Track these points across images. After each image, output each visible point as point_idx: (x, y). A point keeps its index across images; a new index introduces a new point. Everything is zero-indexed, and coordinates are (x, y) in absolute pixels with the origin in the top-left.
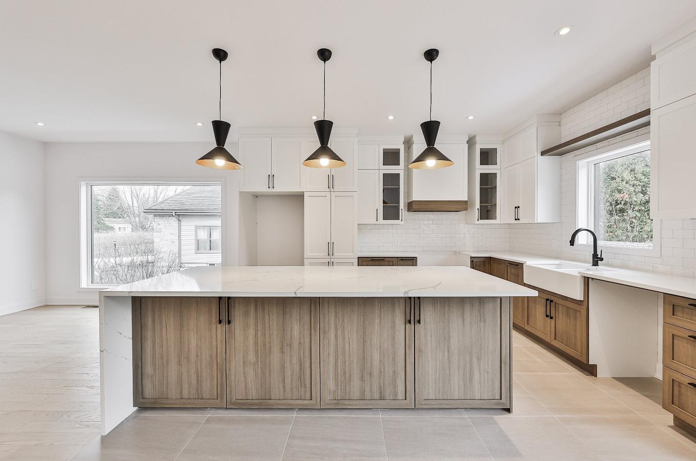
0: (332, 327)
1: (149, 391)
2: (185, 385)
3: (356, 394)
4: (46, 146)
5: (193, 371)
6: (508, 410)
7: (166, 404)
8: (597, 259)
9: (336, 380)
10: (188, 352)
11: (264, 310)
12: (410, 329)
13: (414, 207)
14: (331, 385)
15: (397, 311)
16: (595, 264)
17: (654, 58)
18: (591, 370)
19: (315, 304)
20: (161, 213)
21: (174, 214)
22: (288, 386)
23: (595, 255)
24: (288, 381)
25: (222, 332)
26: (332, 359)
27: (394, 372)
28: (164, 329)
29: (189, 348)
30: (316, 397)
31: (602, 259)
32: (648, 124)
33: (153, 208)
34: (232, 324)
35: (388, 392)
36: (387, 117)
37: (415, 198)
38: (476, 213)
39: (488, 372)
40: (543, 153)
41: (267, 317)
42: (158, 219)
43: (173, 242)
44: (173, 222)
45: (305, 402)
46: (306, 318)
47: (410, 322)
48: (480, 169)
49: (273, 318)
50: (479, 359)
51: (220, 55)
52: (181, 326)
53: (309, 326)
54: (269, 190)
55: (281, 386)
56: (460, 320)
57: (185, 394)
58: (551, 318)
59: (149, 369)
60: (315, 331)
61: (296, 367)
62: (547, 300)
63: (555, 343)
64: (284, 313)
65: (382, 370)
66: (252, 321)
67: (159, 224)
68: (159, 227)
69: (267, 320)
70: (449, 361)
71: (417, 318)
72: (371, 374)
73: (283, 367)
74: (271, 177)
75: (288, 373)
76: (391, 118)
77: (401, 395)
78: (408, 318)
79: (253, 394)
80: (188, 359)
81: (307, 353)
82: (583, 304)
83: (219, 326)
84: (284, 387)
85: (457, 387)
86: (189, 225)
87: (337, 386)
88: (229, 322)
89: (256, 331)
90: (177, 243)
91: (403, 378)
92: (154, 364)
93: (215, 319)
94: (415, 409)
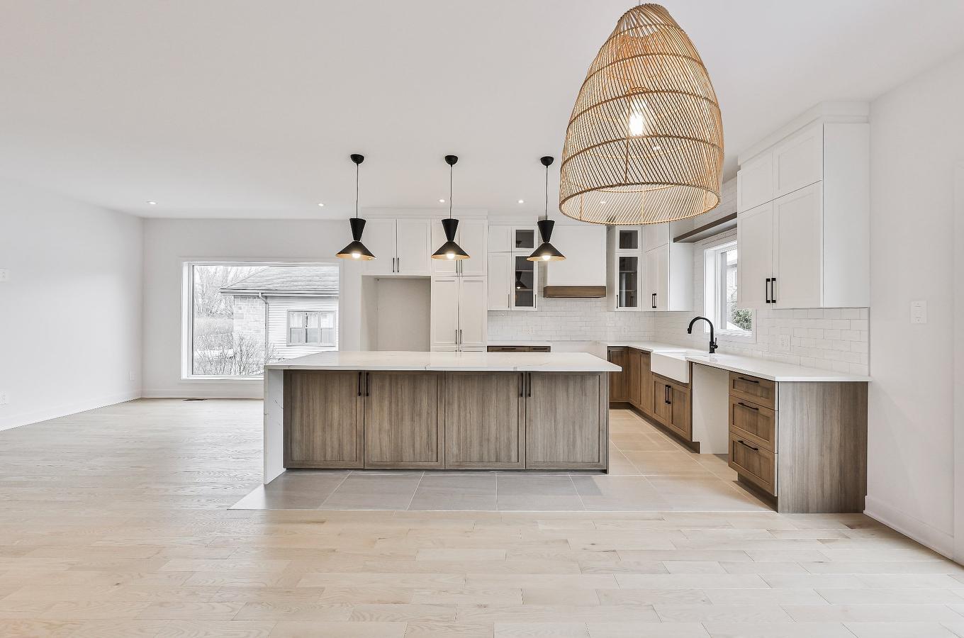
0: (456, 398)
1: (297, 455)
2: (329, 450)
3: (475, 456)
4: (145, 223)
5: (335, 436)
6: (605, 472)
7: (313, 465)
8: (713, 347)
9: (459, 445)
10: (332, 420)
11: (397, 383)
12: (522, 401)
13: (549, 292)
14: (455, 450)
15: (511, 386)
16: (712, 351)
17: (739, 168)
18: (694, 447)
19: (441, 378)
20: (242, 294)
21: (260, 295)
22: (417, 450)
23: (712, 343)
24: (417, 445)
25: (361, 404)
26: (455, 428)
27: (508, 439)
28: (311, 401)
29: (332, 417)
30: (442, 458)
31: (716, 347)
32: (735, 226)
33: (234, 287)
34: (370, 397)
35: (503, 455)
36: (517, 202)
37: (550, 283)
38: (616, 300)
39: (588, 439)
40: (675, 240)
41: (399, 390)
42: (240, 303)
43: (258, 331)
44: (259, 305)
45: (432, 464)
46: (433, 391)
47: (522, 395)
48: (620, 253)
49: (405, 391)
50: (581, 427)
51: (357, 159)
52: (326, 398)
53: (436, 397)
54: (393, 274)
55: (412, 451)
56: (565, 394)
57: (328, 457)
58: (669, 403)
59: (297, 435)
60: (441, 402)
61: (425, 435)
62: (666, 386)
63: (672, 428)
64: (415, 388)
65: (498, 436)
66: (386, 395)
67: (240, 309)
68: (240, 311)
69: (400, 393)
70: (555, 429)
71: (528, 392)
72: (488, 440)
73: (413, 433)
74: (396, 261)
75: (418, 439)
76: (521, 202)
77: (514, 458)
78: (520, 392)
79: (387, 458)
80: (331, 426)
81: (434, 422)
82: (689, 386)
83: (358, 397)
84: (414, 450)
85: (562, 452)
86: (279, 311)
87: (459, 450)
88: (367, 395)
89: (390, 403)
90: (263, 332)
91: (516, 443)
92: (302, 431)
93: (355, 390)
94: (525, 471)
